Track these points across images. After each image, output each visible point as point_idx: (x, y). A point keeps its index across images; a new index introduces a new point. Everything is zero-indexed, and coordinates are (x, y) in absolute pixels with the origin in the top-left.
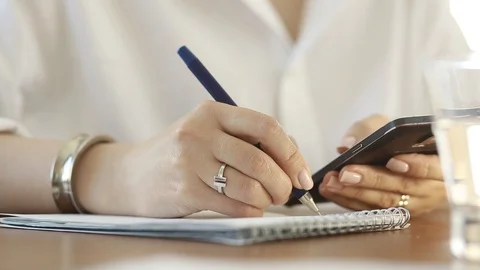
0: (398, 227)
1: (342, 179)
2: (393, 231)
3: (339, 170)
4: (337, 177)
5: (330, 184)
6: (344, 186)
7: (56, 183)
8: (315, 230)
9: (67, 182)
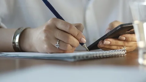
0: (123, 55)
1: (104, 43)
2: (121, 56)
3: (103, 40)
4: (103, 42)
5: (100, 44)
6: (105, 45)
7: (14, 43)
8: (96, 56)
9: (17, 42)
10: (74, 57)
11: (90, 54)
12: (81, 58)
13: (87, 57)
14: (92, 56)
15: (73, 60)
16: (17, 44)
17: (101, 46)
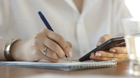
0: (113, 66)
2: (112, 67)
3: (95, 52)
4: (95, 54)
6: (97, 57)
7: (5, 52)
8: (90, 67)
9: (8, 51)
10: (70, 67)
11: (84, 65)
12: (76, 68)
13: (81, 67)
14: (86, 66)
15: (68, 70)
16: (8, 53)
17: (93, 58)
